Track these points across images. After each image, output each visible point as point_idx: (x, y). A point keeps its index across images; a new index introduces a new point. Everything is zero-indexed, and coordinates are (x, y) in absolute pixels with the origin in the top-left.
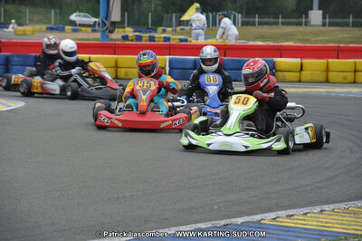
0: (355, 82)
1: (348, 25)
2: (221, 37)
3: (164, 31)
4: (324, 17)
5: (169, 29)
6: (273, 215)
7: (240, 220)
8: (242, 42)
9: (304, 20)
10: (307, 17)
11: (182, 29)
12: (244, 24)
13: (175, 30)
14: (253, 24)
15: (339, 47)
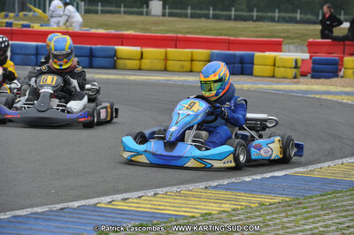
0: (191, 71)
1: (185, 16)
2: (65, 24)
3: (6, 16)
4: (164, 8)
5: (11, 15)
6: (109, 199)
7: (76, 204)
8: (85, 30)
9: (145, 10)
10: (148, 7)
11: (25, 15)
12: (87, 12)
13: (17, 15)
14: (96, 12)
15: (177, 37)
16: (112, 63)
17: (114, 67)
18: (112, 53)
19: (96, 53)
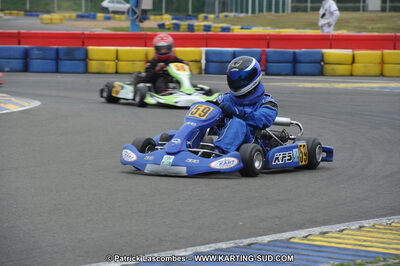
3: (206, 18)
4: (383, 1)
5: (211, 16)
6: (304, 233)
7: (266, 239)
9: (361, 4)
10: (365, 1)
11: (226, 16)
12: (295, 9)
13: (218, 17)
14: (305, 10)
15: (396, 36)
16: (319, 68)
17: (321, 73)
18: (319, 58)
19: (301, 58)
